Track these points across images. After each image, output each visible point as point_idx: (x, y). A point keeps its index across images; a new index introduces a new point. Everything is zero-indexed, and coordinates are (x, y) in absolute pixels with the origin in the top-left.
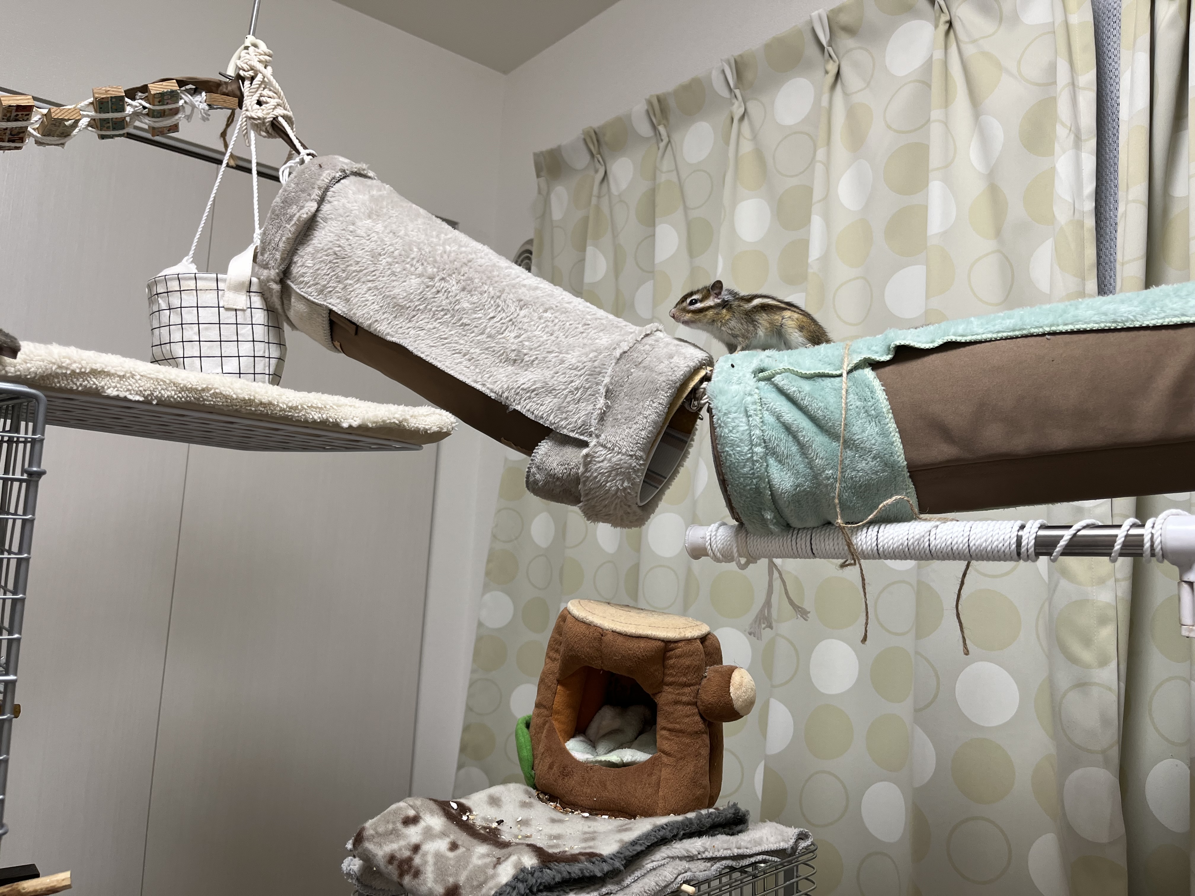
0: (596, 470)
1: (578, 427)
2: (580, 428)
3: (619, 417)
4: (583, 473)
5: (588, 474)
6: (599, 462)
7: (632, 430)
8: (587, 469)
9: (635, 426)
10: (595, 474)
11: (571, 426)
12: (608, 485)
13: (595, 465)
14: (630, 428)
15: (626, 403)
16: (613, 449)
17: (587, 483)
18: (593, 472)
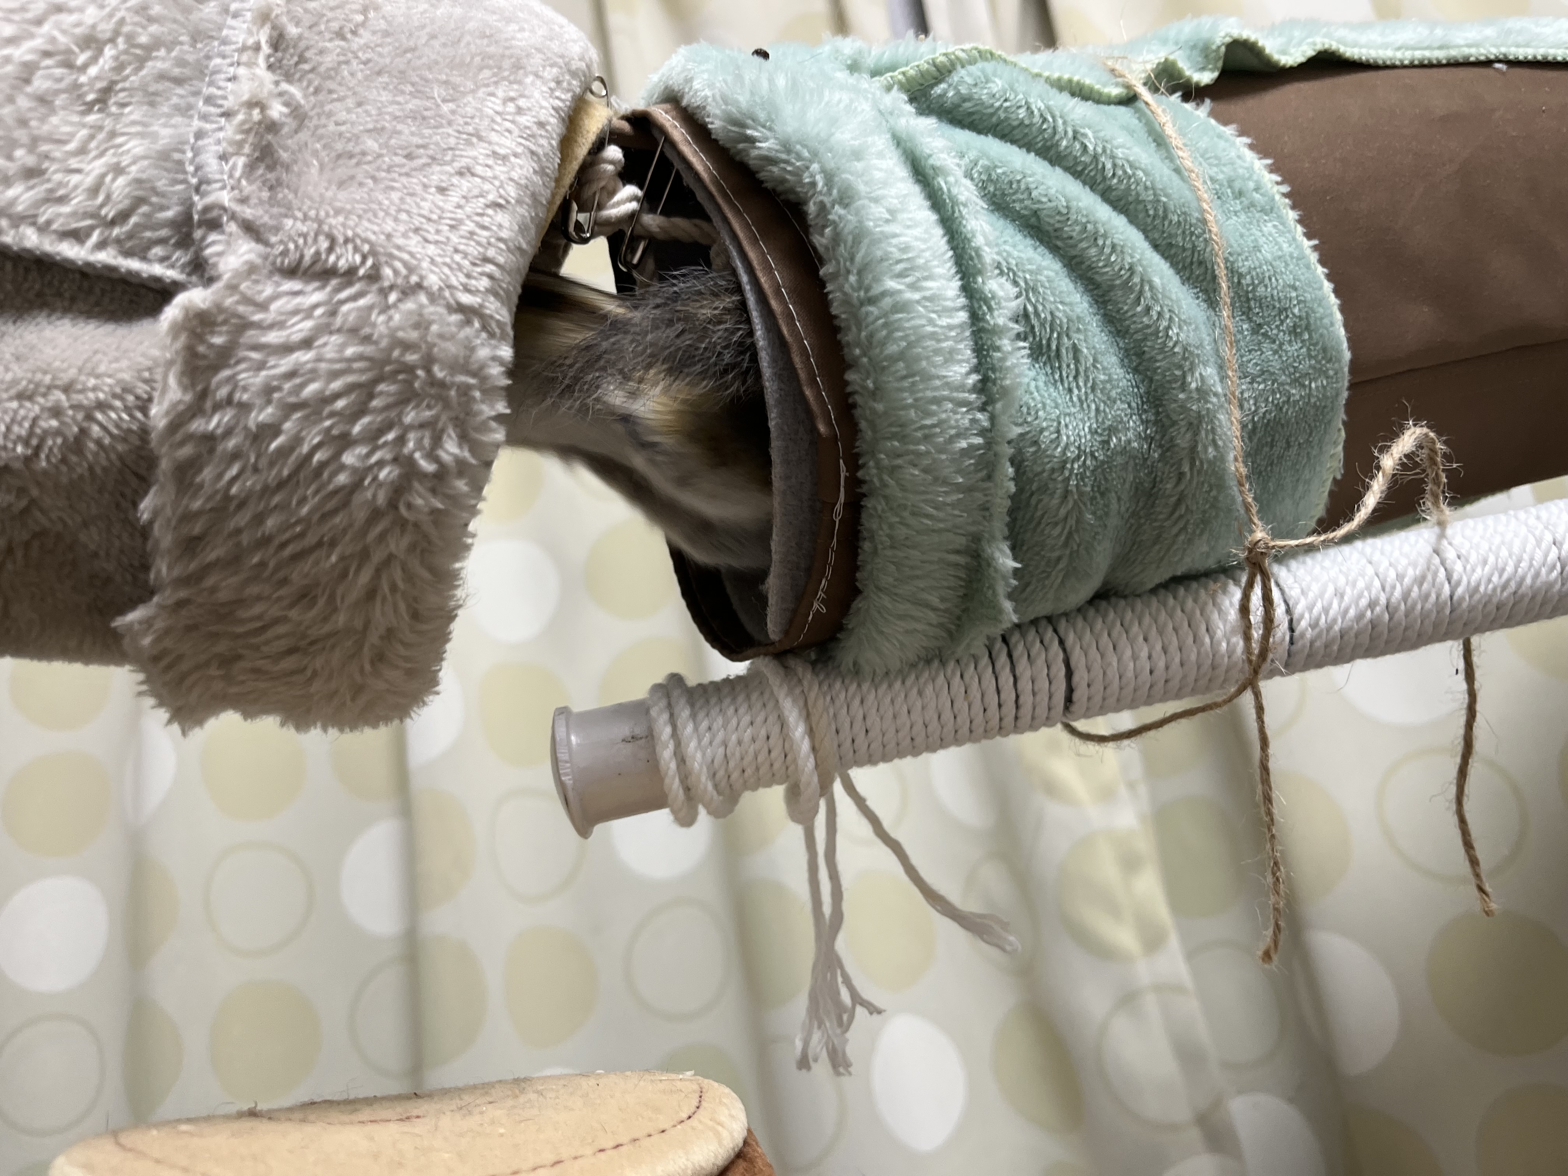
0: (268, 391)
1: (109, 212)
2: (123, 217)
3: (371, 144)
4: (178, 421)
5: (215, 423)
6: (287, 349)
7: (454, 198)
8: (204, 395)
9: (465, 184)
10: (266, 415)
11: (66, 209)
12: (349, 458)
13: (261, 366)
14: (442, 190)
15: (385, 97)
16: (374, 276)
17: (207, 474)
18: (245, 408)
